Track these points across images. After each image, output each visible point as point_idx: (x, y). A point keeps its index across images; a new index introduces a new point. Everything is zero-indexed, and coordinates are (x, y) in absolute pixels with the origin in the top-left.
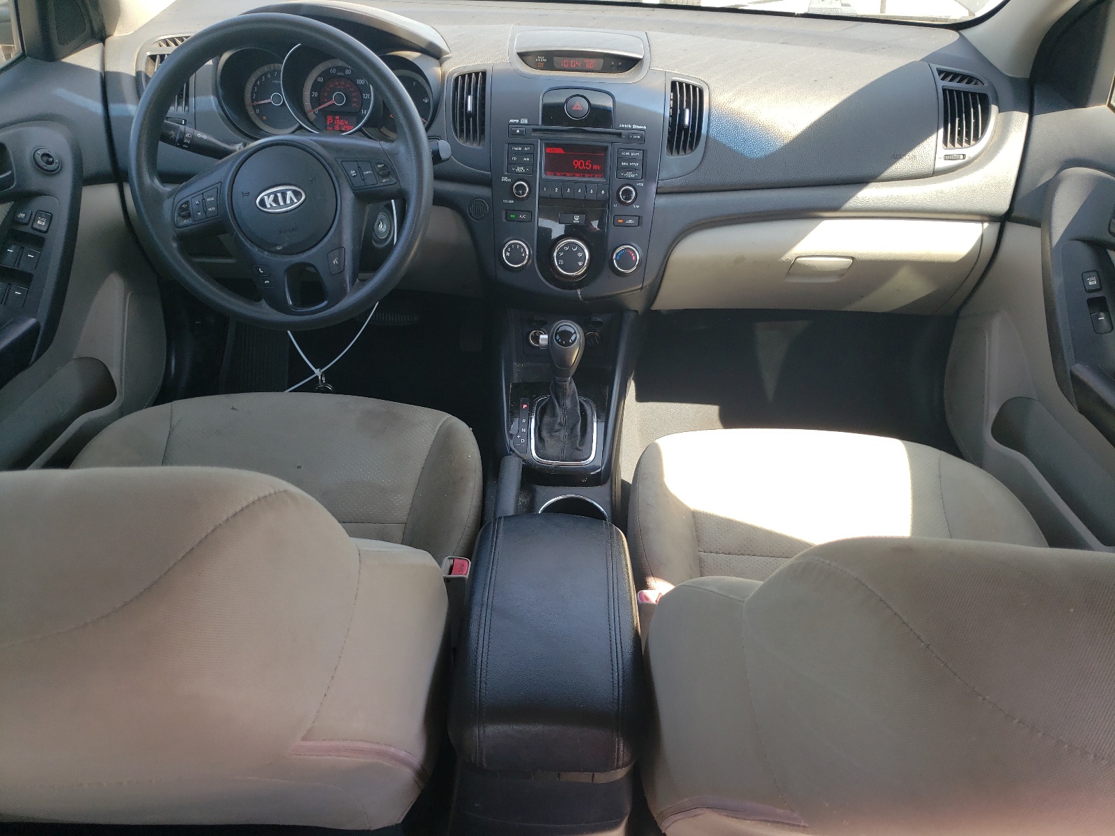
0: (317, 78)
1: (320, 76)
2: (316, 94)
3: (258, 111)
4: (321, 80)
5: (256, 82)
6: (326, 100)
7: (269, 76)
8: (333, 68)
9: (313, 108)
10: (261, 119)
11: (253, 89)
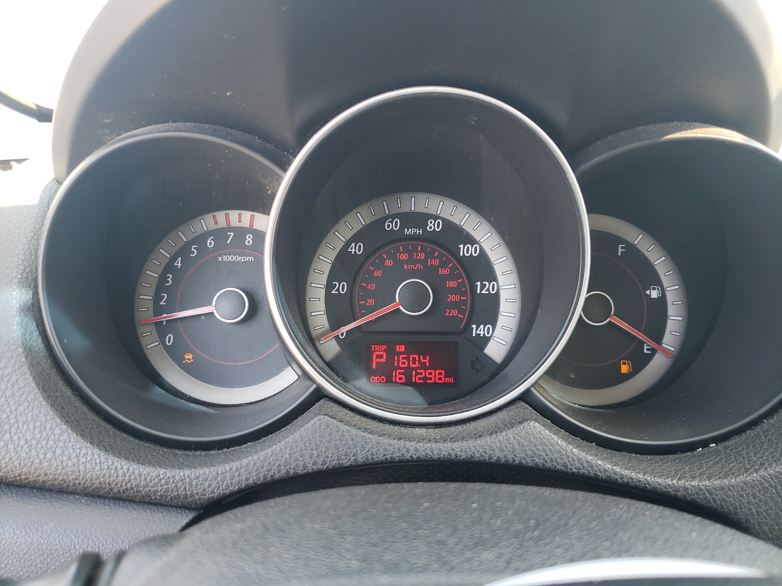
0: (348, 244)
1: (355, 239)
2: (342, 288)
3: (170, 339)
4: (357, 249)
5: (173, 259)
6: (371, 302)
7: (210, 243)
8: (393, 217)
9: (335, 324)
10: (178, 359)
11: (163, 278)
